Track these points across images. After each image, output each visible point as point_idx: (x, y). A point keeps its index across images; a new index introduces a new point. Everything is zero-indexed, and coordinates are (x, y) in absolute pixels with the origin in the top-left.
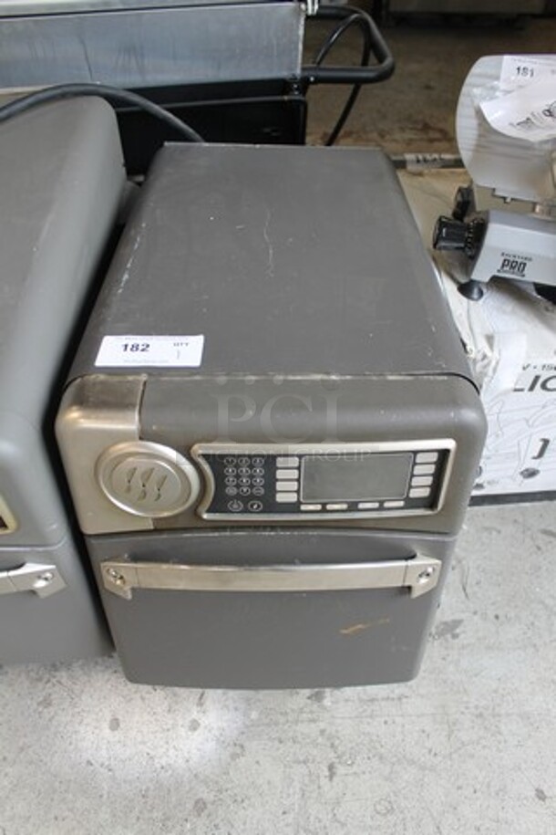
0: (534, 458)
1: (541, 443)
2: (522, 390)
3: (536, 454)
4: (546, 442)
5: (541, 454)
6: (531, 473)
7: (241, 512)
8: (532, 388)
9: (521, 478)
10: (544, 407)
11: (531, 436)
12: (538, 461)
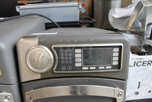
0: (138, 88)
1: (138, 83)
2: (132, 66)
3: (138, 87)
4: (139, 83)
5: (139, 87)
6: (137, 93)
7: (65, 71)
8: (134, 66)
9: (135, 95)
10: (138, 71)
11: (136, 81)
12: (138, 89)
